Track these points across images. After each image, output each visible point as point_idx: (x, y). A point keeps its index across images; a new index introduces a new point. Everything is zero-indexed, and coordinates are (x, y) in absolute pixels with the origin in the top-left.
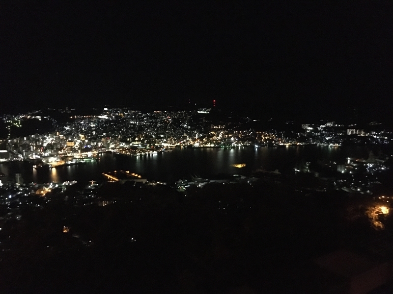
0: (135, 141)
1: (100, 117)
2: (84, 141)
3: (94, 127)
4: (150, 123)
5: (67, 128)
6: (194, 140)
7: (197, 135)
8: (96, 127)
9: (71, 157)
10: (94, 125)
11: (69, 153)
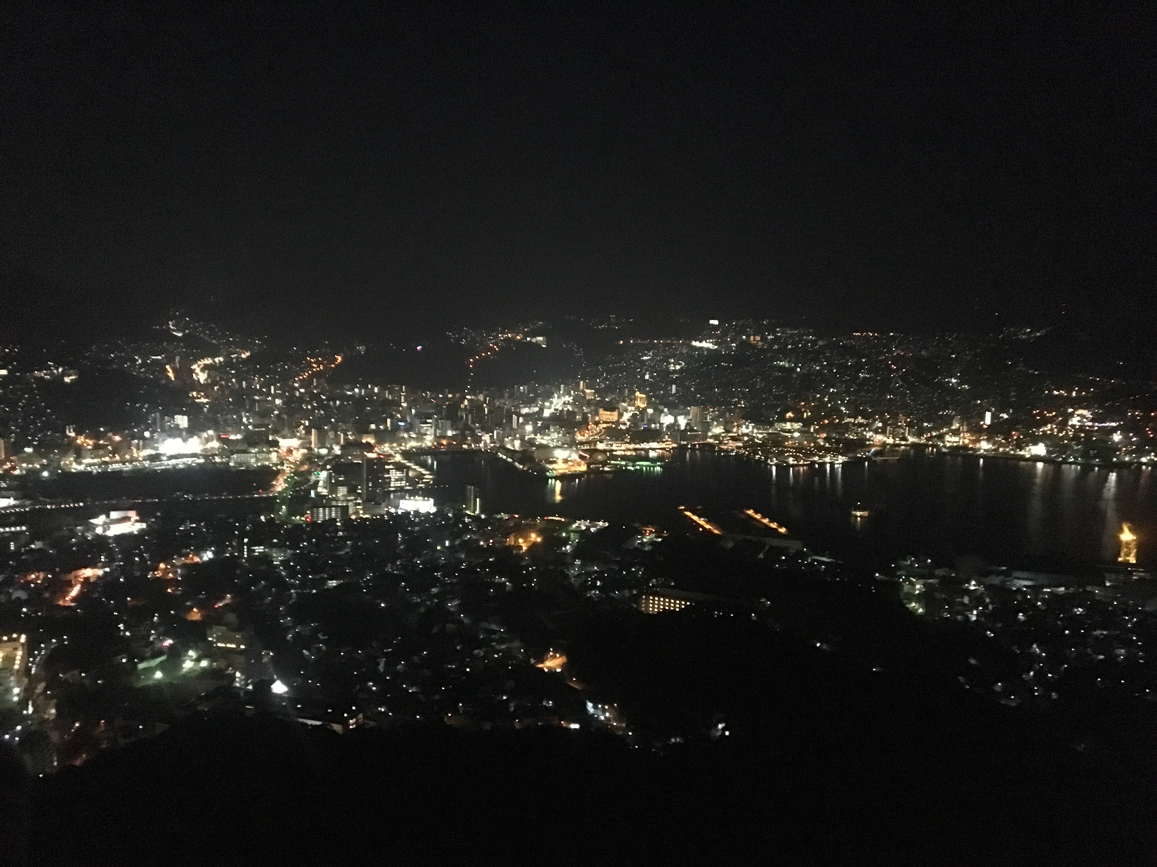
0: (785, 421)
2: (643, 411)
3: (675, 372)
6: (977, 431)
8: (681, 371)
9: (604, 451)
10: (678, 367)
11: (601, 442)
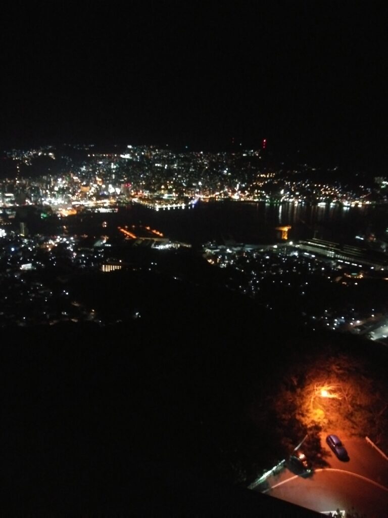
0: (161, 189)
1: (122, 156)
2: (100, 187)
3: (114, 169)
4: (182, 166)
5: (84, 169)
6: (234, 192)
7: (238, 185)
8: (116, 168)
10: (115, 167)
11: (82, 201)
